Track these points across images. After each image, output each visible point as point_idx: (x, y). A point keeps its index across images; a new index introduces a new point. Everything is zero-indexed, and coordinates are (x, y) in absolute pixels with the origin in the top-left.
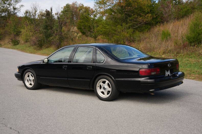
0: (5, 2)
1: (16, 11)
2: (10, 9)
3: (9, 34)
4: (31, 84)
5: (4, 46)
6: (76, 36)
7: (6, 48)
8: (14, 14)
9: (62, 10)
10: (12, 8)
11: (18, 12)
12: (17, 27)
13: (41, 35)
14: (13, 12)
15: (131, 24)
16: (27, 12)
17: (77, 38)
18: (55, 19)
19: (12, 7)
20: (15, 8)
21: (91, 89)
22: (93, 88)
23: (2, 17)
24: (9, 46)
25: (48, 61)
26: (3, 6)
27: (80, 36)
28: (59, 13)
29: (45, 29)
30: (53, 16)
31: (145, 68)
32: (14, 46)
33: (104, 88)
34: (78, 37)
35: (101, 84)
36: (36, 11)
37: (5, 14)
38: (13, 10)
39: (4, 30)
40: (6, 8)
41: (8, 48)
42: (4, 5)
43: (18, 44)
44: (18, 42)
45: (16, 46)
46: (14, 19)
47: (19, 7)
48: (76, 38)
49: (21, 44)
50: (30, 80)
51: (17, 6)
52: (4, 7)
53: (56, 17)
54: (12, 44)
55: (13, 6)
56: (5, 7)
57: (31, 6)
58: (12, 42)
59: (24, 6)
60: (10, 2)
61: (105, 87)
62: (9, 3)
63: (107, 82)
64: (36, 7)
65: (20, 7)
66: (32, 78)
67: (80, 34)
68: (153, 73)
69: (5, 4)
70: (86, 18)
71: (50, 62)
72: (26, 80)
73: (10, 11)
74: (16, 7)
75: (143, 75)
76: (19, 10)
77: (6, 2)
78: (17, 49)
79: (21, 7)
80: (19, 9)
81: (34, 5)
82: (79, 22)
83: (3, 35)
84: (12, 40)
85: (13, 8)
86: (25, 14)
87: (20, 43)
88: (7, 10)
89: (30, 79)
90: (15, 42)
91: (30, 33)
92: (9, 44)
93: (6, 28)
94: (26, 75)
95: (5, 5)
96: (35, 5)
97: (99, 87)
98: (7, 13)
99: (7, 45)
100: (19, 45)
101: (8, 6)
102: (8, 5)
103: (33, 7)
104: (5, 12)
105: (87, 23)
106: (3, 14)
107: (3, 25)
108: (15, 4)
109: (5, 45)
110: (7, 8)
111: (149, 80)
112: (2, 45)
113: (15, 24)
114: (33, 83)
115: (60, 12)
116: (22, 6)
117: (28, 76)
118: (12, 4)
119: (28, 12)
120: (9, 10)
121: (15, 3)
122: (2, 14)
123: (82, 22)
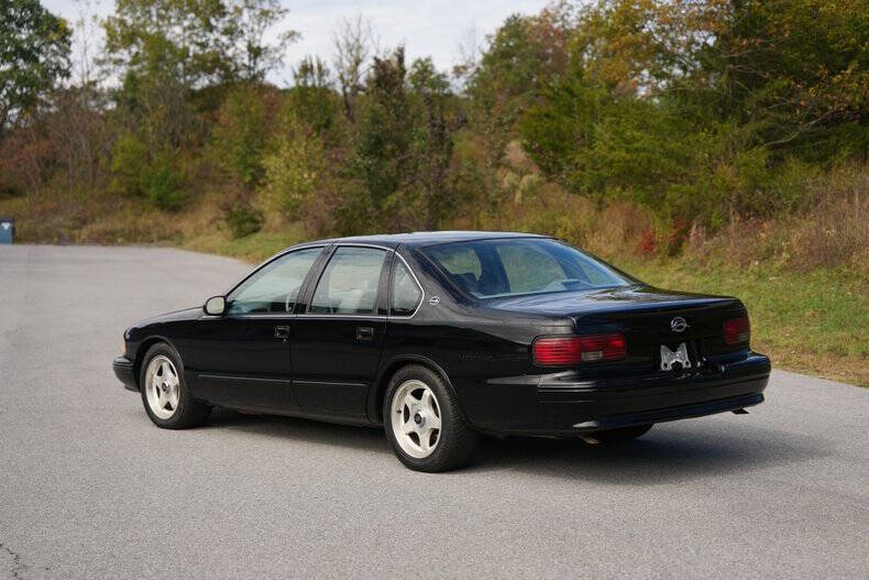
0: (213, 21)
1: (261, 65)
2: (234, 55)
3: (221, 184)
4: (168, 407)
5: (192, 243)
6: (514, 188)
7: (202, 252)
8: (254, 77)
9: (487, 48)
10: (245, 49)
11: (269, 68)
12: (259, 147)
13: (350, 186)
14: (249, 68)
15: (763, 124)
16: (306, 69)
17: (518, 195)
18: (450, 95)
19: (241, 45)
20: (259, 48)
21: (375, 422)
22: (380, 417)
23: (194, 95)
24: (217, 239)
25: (228, 306)
26: (199, 41)
27: (532, 190)
28: (473, 64)
29: (369, 153)
30: (443, 79)
31: (561, 335)
32: (236, 242)
33: (419, 420)
34: (523, 192)
35: (410, 400)
36: (358, 62)
37: (211, 81)
38: (246, 61)
39: (198, 162)
40: (215, 52)
41: (211, 251)
42: (205, 36)
43: (256, 231)
44: (257, 222)
45: (243, 240)
46: (243, 107)
47: (275, 43)
48: (513, 200)
49: (267, 231)
50: (166, 388)
51: (269, 38)
52: (203, 45)
53: (458, 86)
54: (229, 232)
55: (246, 38)
56: (211, 43)
57: (335, 33)
58: (227, 220)
59: (299, 35)
60: (231, 21)
61: (422, 414)
62: (227, 25)
63: (428, 392)
64: (357, 40)
65: (282, 44)
66: (172, 379)
67: (534, 177)
68: (591, 357)
69: (211, 31)
70: (566, 94)
71: (233, 312)
72: (151, 387)
73: (236, 64)
74: (263, 46)
75: (551, 360)
76: (278, 56)
77: (217, 20)
78: (247, 254)
79: (287, 42)
80: (276, 50)
81: (348, 30)
82: (533, 116)
83: (191, 185)
84: (227, 208)
85: (250, 48)
86: (296, 77)
87: (265, 226)
88: (215, 62)
89: (165, 386)
90: (243, 222)
91: (306, 176)
92: (219, 229)
93: (210, 153)
94: (153, 368)
95: (212, 36)
96: (354, 28)
97: (402, 415)
98: (219, 75)
99: (208, 234)
100: (258, 236)
101: (224, 39)
102: (222, 34)
103: (342, 41)
104: (210, 71)
105: (567, 120)
106: (202, 82)
107: (193, 136)
108: (256, 27)
109: (198, 235)
110: (218, 49)
111: (576, 384)
112: (187, 234)
113: (246, 129)
114: (175, 402)
115: (479, 58)
116: (292, 35)
117: (160, 373)
118: (242, 32)
119: (312, 66)
120: (230, 59)
121: (259, 24)
122: (195, 80)
123: (547, 116)
